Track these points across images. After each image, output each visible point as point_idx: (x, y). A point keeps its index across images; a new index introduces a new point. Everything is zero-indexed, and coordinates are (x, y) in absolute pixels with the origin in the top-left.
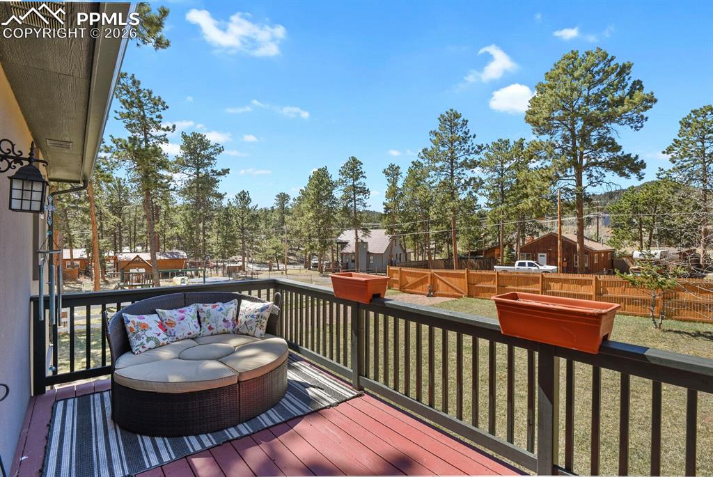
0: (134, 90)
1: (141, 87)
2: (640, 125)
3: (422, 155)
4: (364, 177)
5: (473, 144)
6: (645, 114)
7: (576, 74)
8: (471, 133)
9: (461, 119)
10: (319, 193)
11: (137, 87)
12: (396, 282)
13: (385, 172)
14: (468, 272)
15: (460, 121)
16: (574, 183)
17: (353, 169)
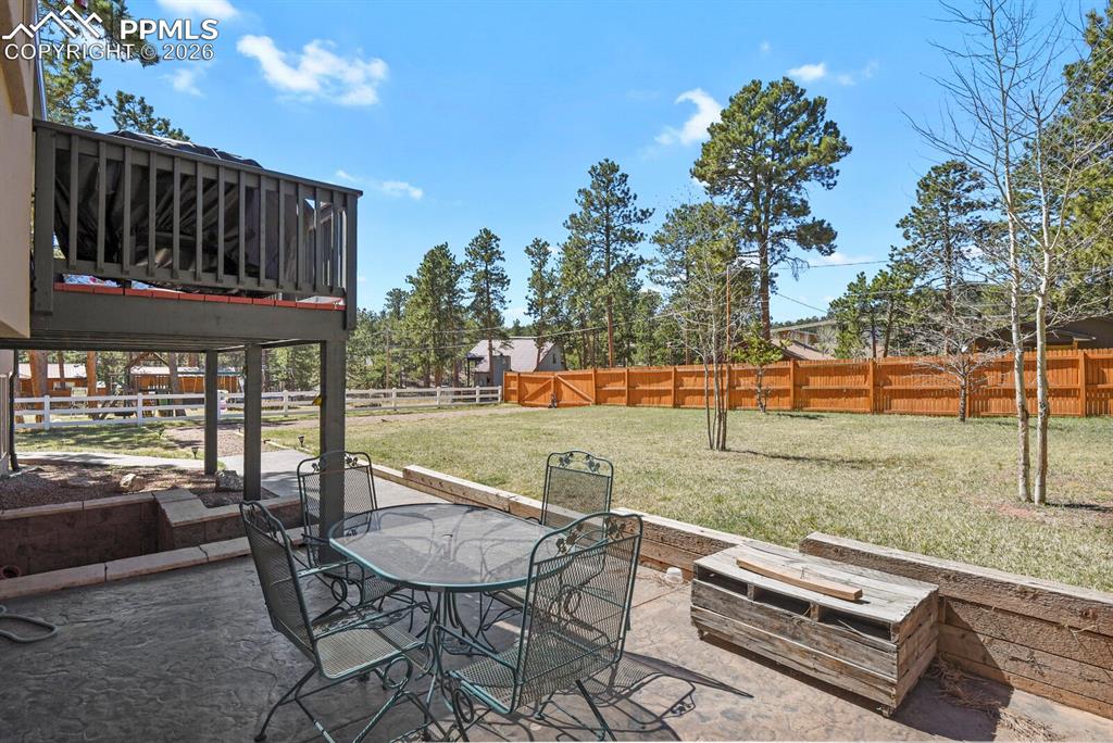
0: (143, 119)
1: (154, 116)
2: (831, 181)
3: (569, 223)
4: (503, 259)
5: (635, 209)
6: (835, 166)
7: (753, 113)
8: (631, 193)
9: (619, 173)
10: (433, 280)
11: (149, 116)
12: (513, 392)
13: (528, 250)
14: (596, 371)
15: (617, 175)
16: (757, 261)
17: (485, 246)
